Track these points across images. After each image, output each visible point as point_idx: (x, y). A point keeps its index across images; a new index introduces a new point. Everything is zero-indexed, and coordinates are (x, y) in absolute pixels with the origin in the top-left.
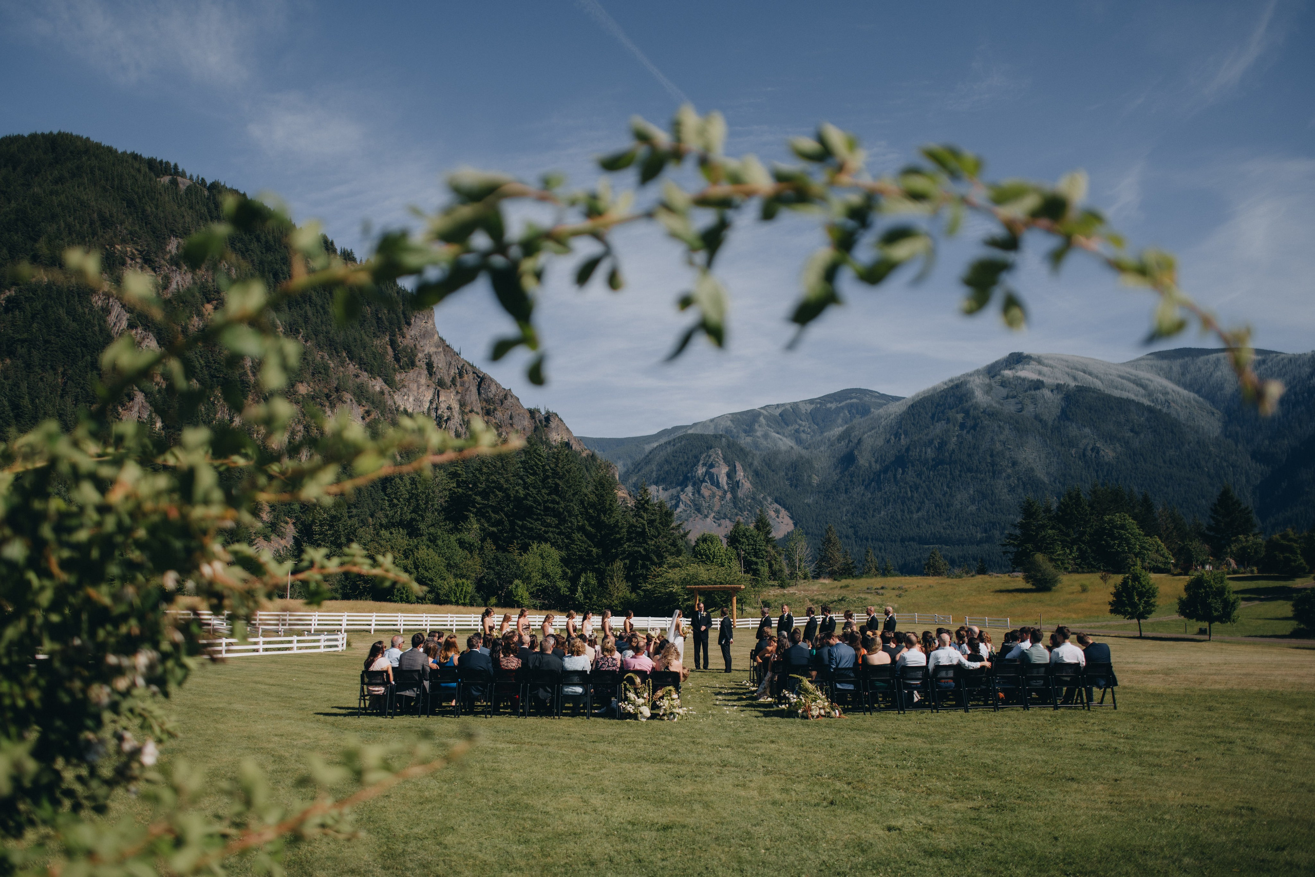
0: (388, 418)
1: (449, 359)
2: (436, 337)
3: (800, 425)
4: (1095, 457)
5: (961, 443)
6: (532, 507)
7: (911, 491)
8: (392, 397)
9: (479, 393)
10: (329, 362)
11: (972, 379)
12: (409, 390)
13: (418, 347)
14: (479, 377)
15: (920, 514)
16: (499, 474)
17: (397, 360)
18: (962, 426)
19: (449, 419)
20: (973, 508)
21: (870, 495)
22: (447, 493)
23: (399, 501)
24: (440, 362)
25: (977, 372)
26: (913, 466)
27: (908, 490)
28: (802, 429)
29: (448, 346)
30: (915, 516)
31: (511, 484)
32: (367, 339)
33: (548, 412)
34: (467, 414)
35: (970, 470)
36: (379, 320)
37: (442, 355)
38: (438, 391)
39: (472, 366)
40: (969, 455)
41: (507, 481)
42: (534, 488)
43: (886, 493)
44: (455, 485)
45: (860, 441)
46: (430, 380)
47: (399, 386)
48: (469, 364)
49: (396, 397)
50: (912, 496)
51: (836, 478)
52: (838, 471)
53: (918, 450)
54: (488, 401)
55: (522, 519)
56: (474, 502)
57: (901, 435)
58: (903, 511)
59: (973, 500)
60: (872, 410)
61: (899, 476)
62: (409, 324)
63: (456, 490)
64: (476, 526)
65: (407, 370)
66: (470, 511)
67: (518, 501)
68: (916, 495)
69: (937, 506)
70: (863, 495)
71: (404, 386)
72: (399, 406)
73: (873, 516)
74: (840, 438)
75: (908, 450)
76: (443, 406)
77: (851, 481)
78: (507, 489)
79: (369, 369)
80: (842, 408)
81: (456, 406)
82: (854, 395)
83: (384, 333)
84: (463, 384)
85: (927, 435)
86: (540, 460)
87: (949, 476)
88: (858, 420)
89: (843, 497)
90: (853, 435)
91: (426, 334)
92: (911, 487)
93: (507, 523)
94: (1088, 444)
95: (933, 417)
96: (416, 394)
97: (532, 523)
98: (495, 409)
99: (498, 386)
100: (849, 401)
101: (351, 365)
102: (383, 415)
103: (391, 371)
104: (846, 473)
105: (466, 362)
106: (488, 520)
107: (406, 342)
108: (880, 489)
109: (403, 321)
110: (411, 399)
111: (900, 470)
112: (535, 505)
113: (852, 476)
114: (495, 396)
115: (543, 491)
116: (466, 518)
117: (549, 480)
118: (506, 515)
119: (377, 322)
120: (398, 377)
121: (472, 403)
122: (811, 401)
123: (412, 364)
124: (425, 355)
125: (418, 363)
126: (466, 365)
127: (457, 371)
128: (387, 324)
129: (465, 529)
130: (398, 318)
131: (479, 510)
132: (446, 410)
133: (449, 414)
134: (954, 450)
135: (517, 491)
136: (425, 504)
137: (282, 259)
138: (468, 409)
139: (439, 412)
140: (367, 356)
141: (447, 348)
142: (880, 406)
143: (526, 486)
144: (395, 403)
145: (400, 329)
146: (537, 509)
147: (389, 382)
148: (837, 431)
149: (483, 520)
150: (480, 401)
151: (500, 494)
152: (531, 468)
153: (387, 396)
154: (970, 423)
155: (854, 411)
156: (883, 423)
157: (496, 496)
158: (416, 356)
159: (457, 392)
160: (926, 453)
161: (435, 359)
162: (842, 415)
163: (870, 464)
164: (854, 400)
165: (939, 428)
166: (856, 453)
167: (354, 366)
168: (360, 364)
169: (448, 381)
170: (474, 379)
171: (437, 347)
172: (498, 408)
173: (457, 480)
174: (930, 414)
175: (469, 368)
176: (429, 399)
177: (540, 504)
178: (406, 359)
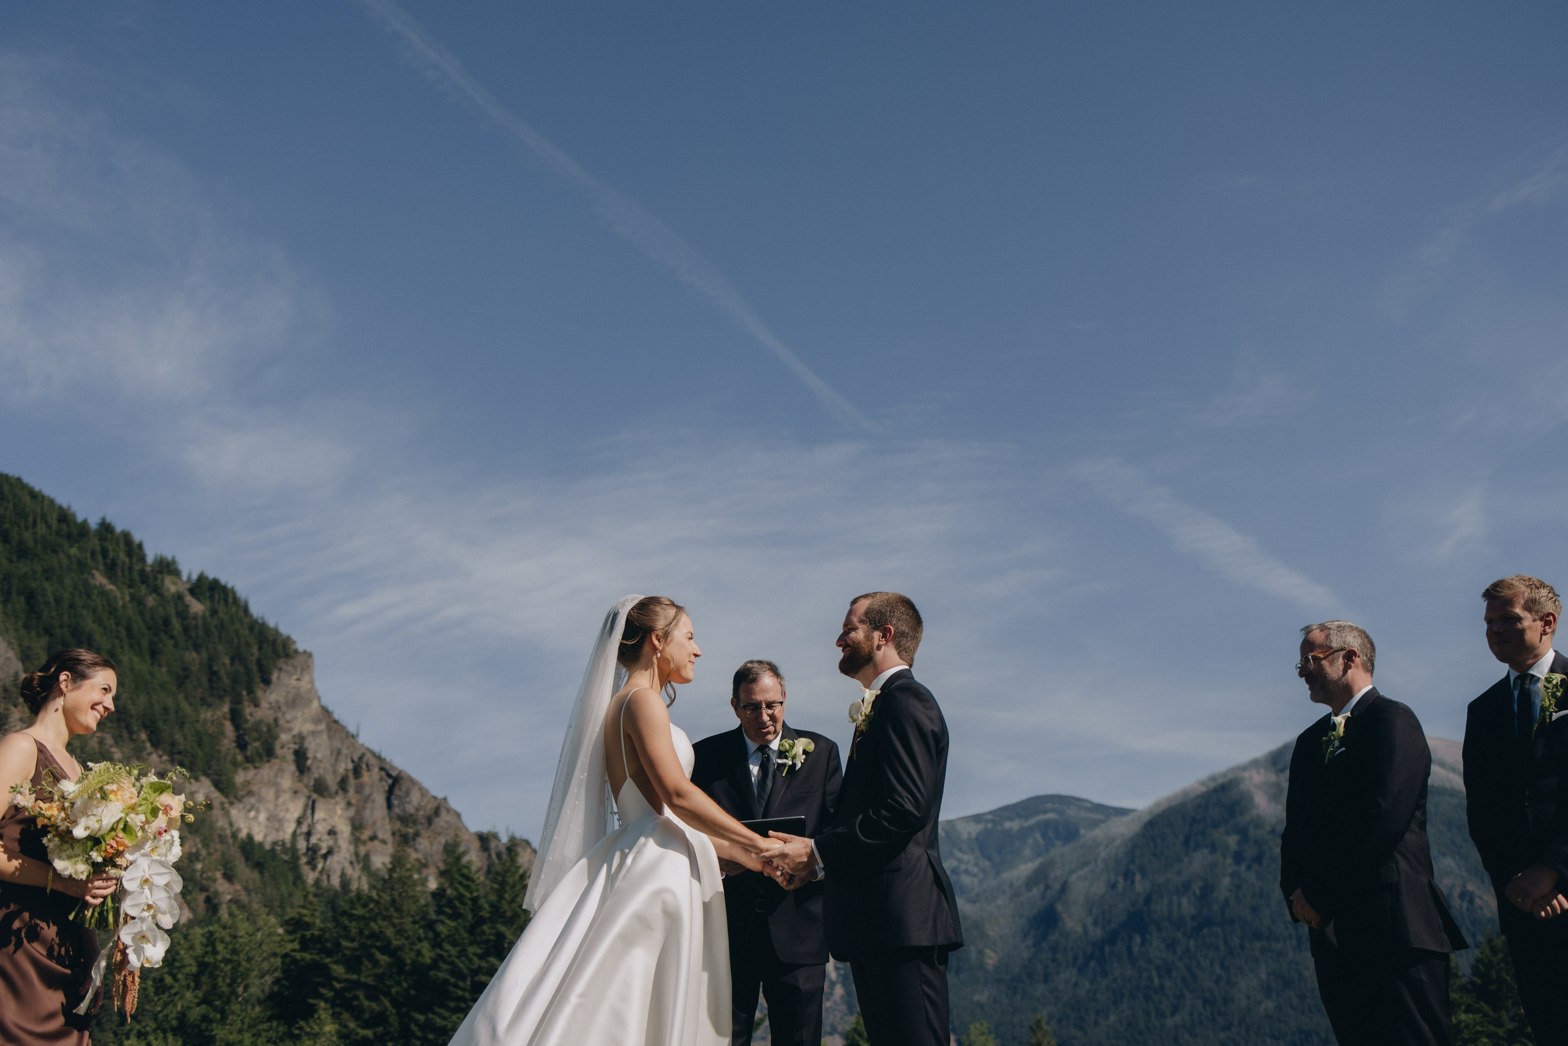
0: (216, 850)
1: (337, 744)
2: (315, 705)
3: (960, 861)
4: (1468, 909)
5: (1239, 887)
6: (446, 982)
7: (1160, 976)
8: (227, 814)
9: (390, 806)
10: (114, 750)
11: (1246, 774)
12: (260, 800)
13: (281, 722)
14: (389, 776)
15: (1177, 1018)
16: (385, 918)
17: (242, 745)
18: (1238, 857)
19: (330, 852)
20: (1269, 1005)
21: (1087, 985)
22: (278, 961)
23: (176, 979)
24: (319, 749)
25: (1255, 764)
26: (1159, 929)
27: (1154, 973)
28: (963, 867)
29: (336, 722)
30: (1170, 1022)
31: (407, 938)
32: (187, 708)
33: (512, 839)
34: (364, 843)
35: (1257, 936)
36: (213, 675)
37: (325, 737)
38: (314, 802)
39: (379, 758)
40: (1255, 909)
41: (400, 932)
42: (454, 943)
43: (1115, 980)
44: (296, 945)
45: (1064, 888)
46: (300, 781)
47: (241, 793)
48: (373, 754)
49: (234, 812)
50: (1162, 986)
51: (1026, 954)
52: (1030, 941)
53: (1165, 901)
54: (405, 819)
55: (424, 1009)
56: (329, 978)
57: (1134, 874)
58: (1147, 1013)
59: (1267, 991)
60: (1082, 831)
61: (1136, 949)
62: (267, 682)
63: (298, 956)
64: (330, 1028)
65: (257, 764)
66: (321, 997)
67: (420, 971)
68: (1168, 983)
69: (1206, 1002)
70: (1076, 985)
71: (250, 793)
72: (239, 830)
73: (1096, 1023)
74: (1032, 881)
75: (1148, 901)
76: (321, 828)
77: (1054, 960)
78: (400, 948)
79: (187, 762)
80: (1031, 829)
81: (345, 830)
82: (1049, 806)
83: (221, 698)
84: (359, 790)
85: (1179, 873)
86: (467, 887)
87: (1222, 947)
88: (1059, 850)
89: (1040, 990)
90: (1052, 876)
91: (296, 701)
92: (1158, 969)
93: (393, 1020)
94: (1453, 886)
95: (1186, 842)
96: (271, 806)
97: (445, 1018)
98: (417, 835)
99: (424, 792)
100: (1041, 817)
101: (154, 757)
102: (206, 845)
103: (229, 766)
104: (1045, 945)
105: (368, 749)
106: (357, 1013)
107: (256, 714)
108: (1105, 974)
109: (257, 678)
110: (262, 817)
111: (1138, 939)
112: (453, 980)
113: (1054, 950)
114: (417, 810)
115: (472, 950)
116: (309, 1012)
117: (485, 927)
118: (395, 1003)
119: (210, 681)
120: (240, 778)
121: (374, 823)
122: (977, 818)
123: (269, 752)
124: (294, 737)
125: (279, 751)
126: (368, 756)
127: (350, 766)
128: (227, 681)
129: (308, 1034)
130: (248, 671)
131: (338, 993)
132: (326, 837)
133: (331, 843)
134: (1227, 901)
135: (419, 953)
136: (230, 985)
137: (45, 571)
138: (366, 835)
139: (313, 840)
140: (185, 739)
141: (334, 726)
142: (1095, 824)
143: (437, 943)
144: (231, 825)
145: (251, 692)
146: (457, 986)
147: (223, 786)
148: (1025, 868)
149: (345, 1016)
150: (391, 819)
151: (383, 959)
152: (450, 903)
153: (216, 812)
154: (1250, 852)
155: (1051, 834)
156: (1103, 854)
157: (376, 963)
158: (276, 738)
159: (349, 804)
160: (1179, 906)
161: (311, 745)
162: (1030, 841)
163: (1085, 927)
164: (1051, 816)
165: (1199, 860)
166: (1059, 907)
167: (160, 756)
168: (171, 754)
169: (332, 782)
170: (381, 779)
171: (317, 721)
172: (423, 832)
173: (303, 936)
174: (1181, 837)
175: (373, 761)
176: (296, 815)
177: (464, 979)
178: (257, 744)
